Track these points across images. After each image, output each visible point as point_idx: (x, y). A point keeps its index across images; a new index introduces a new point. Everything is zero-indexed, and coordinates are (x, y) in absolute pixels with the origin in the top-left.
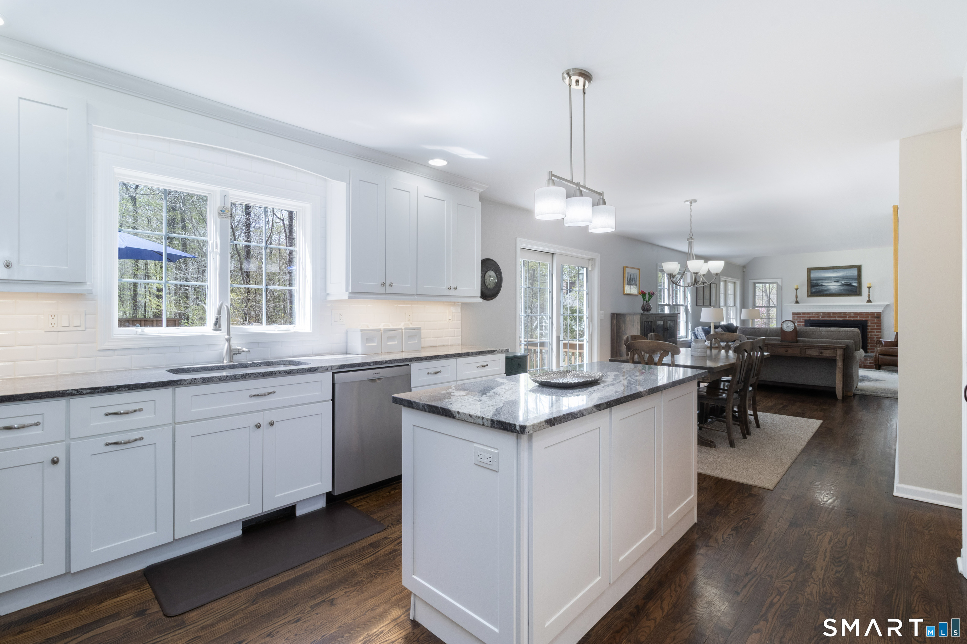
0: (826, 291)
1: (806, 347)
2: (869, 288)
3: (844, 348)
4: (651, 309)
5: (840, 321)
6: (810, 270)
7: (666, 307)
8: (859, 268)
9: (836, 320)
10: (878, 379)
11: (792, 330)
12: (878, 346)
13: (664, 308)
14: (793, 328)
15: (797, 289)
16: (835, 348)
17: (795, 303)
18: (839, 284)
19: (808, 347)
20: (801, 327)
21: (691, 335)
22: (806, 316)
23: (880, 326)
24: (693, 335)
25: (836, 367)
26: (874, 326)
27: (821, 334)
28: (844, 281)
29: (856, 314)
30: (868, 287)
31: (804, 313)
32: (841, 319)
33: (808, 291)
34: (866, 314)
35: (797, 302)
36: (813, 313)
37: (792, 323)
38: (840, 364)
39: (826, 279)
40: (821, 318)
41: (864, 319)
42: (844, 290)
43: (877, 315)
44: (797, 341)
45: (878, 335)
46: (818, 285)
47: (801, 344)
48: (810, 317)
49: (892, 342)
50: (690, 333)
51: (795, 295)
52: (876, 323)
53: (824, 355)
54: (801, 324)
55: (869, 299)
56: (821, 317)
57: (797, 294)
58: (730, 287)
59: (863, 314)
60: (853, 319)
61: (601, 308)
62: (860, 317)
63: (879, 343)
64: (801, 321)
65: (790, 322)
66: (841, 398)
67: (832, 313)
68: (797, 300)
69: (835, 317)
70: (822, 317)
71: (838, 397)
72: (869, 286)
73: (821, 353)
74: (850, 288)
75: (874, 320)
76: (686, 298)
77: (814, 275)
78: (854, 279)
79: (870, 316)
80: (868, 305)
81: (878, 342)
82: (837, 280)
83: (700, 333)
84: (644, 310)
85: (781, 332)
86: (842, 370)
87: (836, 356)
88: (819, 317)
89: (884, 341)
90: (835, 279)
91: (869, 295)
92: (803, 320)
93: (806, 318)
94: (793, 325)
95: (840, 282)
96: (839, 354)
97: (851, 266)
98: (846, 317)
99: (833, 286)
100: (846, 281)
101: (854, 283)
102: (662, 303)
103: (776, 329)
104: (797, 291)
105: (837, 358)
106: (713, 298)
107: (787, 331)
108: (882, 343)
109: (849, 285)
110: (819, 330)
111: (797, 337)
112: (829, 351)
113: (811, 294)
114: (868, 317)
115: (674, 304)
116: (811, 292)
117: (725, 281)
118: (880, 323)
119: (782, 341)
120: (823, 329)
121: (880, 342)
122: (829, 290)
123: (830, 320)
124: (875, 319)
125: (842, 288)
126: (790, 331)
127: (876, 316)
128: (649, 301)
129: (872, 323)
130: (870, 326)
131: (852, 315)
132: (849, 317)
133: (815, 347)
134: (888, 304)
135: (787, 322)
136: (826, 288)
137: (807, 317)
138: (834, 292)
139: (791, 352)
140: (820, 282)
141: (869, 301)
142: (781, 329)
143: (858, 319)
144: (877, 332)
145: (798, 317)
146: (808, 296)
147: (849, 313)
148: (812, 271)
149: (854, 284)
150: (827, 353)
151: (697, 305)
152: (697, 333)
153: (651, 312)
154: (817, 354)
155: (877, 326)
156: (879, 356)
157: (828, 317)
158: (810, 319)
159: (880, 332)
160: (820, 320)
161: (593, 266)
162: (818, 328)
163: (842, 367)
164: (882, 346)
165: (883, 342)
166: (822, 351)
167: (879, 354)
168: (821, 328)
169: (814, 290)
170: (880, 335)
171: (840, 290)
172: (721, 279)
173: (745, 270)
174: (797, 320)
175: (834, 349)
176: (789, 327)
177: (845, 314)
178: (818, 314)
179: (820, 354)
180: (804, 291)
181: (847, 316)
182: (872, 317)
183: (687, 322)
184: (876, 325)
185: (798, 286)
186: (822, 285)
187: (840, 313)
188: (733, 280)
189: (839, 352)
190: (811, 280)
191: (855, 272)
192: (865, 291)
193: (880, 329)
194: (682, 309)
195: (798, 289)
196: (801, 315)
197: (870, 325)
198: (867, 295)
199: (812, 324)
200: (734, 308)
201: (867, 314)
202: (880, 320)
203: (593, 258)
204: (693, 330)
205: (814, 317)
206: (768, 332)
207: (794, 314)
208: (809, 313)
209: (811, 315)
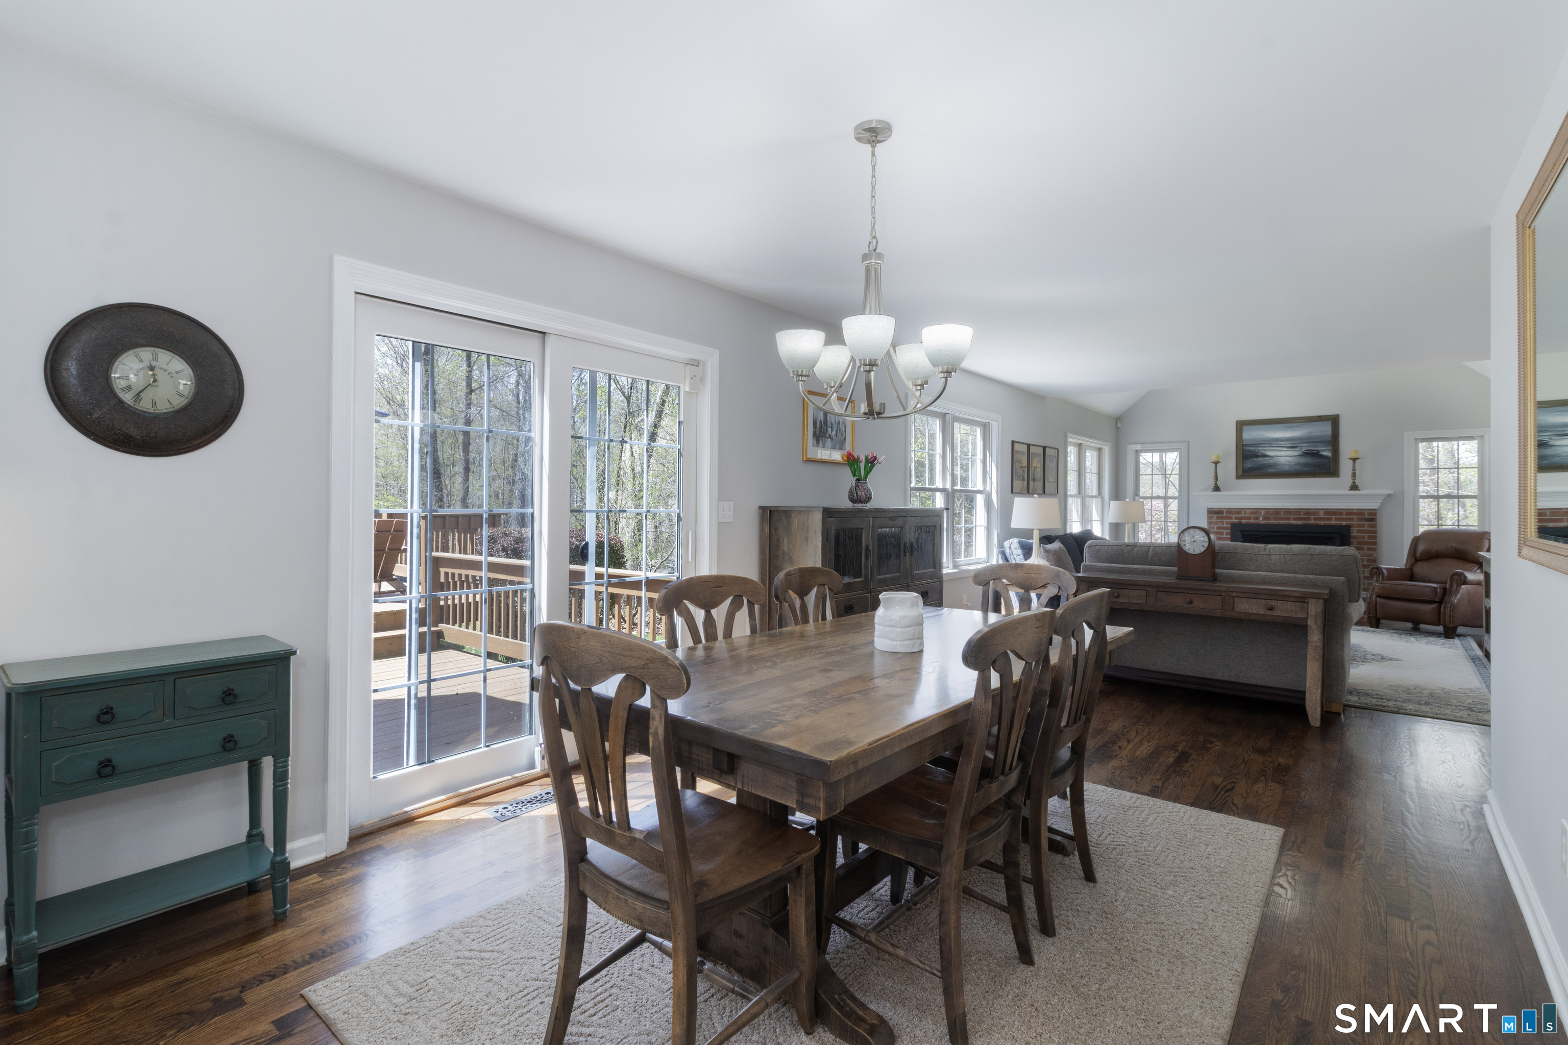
0: (1270, 466)
1: (1234, 594)
2: (1354, 460)
3: (1326, 597)
4: (870, 498)
5: (1297, 526)
6: (1241, 425)
7: (939, 496)
8: (1335, 421)
9: (1290, 525)
10: (1384, 654)
11: (1203, 549)
12: (1375, 578)
13: (934, 496)
14: (1206, 544)
15: (1216, 463)
16: (1304, 598)
17: (1213, 491)
18: (1296, 453)
19: (1241, 595)
20: (1224, 543)
21: (998, 556)
22: (1234, 516)
23: (1375, 537)
24: (1000, 556)
25: (1307, 644)
26: (1364, 537)
27: (1271, 560)
28: (1305, 447)
29: (1328, 512)
30: (1351, 459)
31: (1230, 511)
32: (1300, 522)
33: (1237, 467)
34: (1347, 514)
35: (1217, 489)
36: (1247, 511)
37: (1203, 534)
38: (1315, 637)
39: (1271, 442)
40: (1261, 521)
41: (1344, 523)
42: (1305, 465)
43: (1369, 514)
44: (1215, 578)
45: (1370, 556)
46: (1257, 456)
47: (1222, 586)
48: (1241, 518)
49: (1401, 569)
50: (995, 551)
51: (1213, 474)
52: (1367, 532)
53: (1277, 613)
54: (1225, 531)
55: (1354, 483)
56: (1261, 519)
57: (1216, 472)
58: (1090, 458)
59: (1341, 514)
60: (1322, 523)
61: (723, 493)
62: (1336, 519)
63: (1376, 573)
64: (1225, 525)
65: (1198, 531)
66: (1318, 724)
67: (1282, 511)
68: (1216, 484)
69: (1289, 519)
70: (1264, 519)
71: (1310, 720)
72: (1354, 456)
73: (1271, 609)
74: (1318, 460)
75: (1363, 526)
76: (988, 477)
77: (1250, 434)
78: (1324, 442)
79: (1355, 517)
80: (1350, 495)
81: (1375, 570)
82: (1293, 444)
83: (1015, 552)
84: (853, 501)
85: (1178, 554)
86: (1321, 652)
87: (1307, 618)
88: (1257, 518)
89: (1387, 569)
90: (1288, 444)
91: (1354, 475)
92: (1227, 523)
93: (1234, 521)
94: (1206, 539)
95: (1299, 449)
96: (1313, 613)
97: (1320, 417)
98: (1309, 519)
99: (1285, 457)
100: (1310, 446)
101: (1326, 450)
102: (927, 486)
103: (1169, 547)
104: (1216, 466)
105: (1309, 623)
106: (1050, 478)
107: (1191, 552)
108: (1383, 573)
109: (1315, 454)
110: (1265, 550)
111: (1214, 567)
112: (1289, 605)
113: (1243, 472)
114: (1352, 519)
115: (958, 487)
116: (1243, 469)
117: (1080, 446)
118: (1375, 532)
119: (1180, 577)
120: (1274, 548)
121: (1378, 571)
122: (1278, 465)
123: (1280, 525)
124: (1366, 523)
125: (1302, 460)
126: (1198, 552)
127: (1367, 517)
128: (866, 478)
129: (1359, 532)
130: (1355, 537)
131: (1322, 514)
132: (1315, 519)
133: (1255, 595)
134: (1391, 492)
135: (1192, 531)
136: (1271, 461)
137: (1236, 518)
138: (1286, 468)
139: (1200, 605)
140: (1261, 450)
141: (1354, 487)
142: (1179, 546)
143: (1333, 522)
144: (1369, 549)
145: (1217, 518)
146: (1239, 477)
147: (1316, 511)
148: (1245, 428)
149: (1325, 453)
150: (1285, 610)
151: (1012, 492)
152: (1008, 552)
153: (869, 506)
154: (1262, 612)
155: (1369, 537)
156: (1378, 599)
157: (1275, 519)
158: (1241, 523)
159: (1375, 550)
160: (1259, 525)
161: (698, 382)
162: (1263, 545)
163: (1320, 644)
164: (1383, 580)
165: (1385, 572)
166: (1274, 603)
167: (1378, 596)
168: (1270, 546)
169: (1249, 465)
170: (1375, 555)
171: (1299, 464)
172: (1070, 440)
173: (1119, 425)
174: (1216, 523)
175: (1302, 599)
176: (1196, 544)
177: (1308, 512)
178: (1256, 511)
179: (1269, 612)
180: (1230, 466)
181: (1312, 517)
182: (1359, 519)
183: (988, 528)
184: (1366, 535)
185: (1218, 456)
186: (1265, 456)
187: (1298, 511)
188: (1096, 444)
189: (1315, 608)
190: (1243, 445)
191: (1325, 429)
192: (1345, 466)
193: (1375, 544)
194: (980, 500)
195: (1219, 462)
196: (1224, 515)
197: (1355, 534)
198: (1350, 474)
199: (1245, 533)
200: (1099, 500)
201: (1350, 512)
202: (1375, 526)
203: (698, 361)
204: (1001, 545)
205: (1249, 518)
206: (1150, 554)
207: (1214, 513)
208: (1238, 511)
209: (1243, 515)
